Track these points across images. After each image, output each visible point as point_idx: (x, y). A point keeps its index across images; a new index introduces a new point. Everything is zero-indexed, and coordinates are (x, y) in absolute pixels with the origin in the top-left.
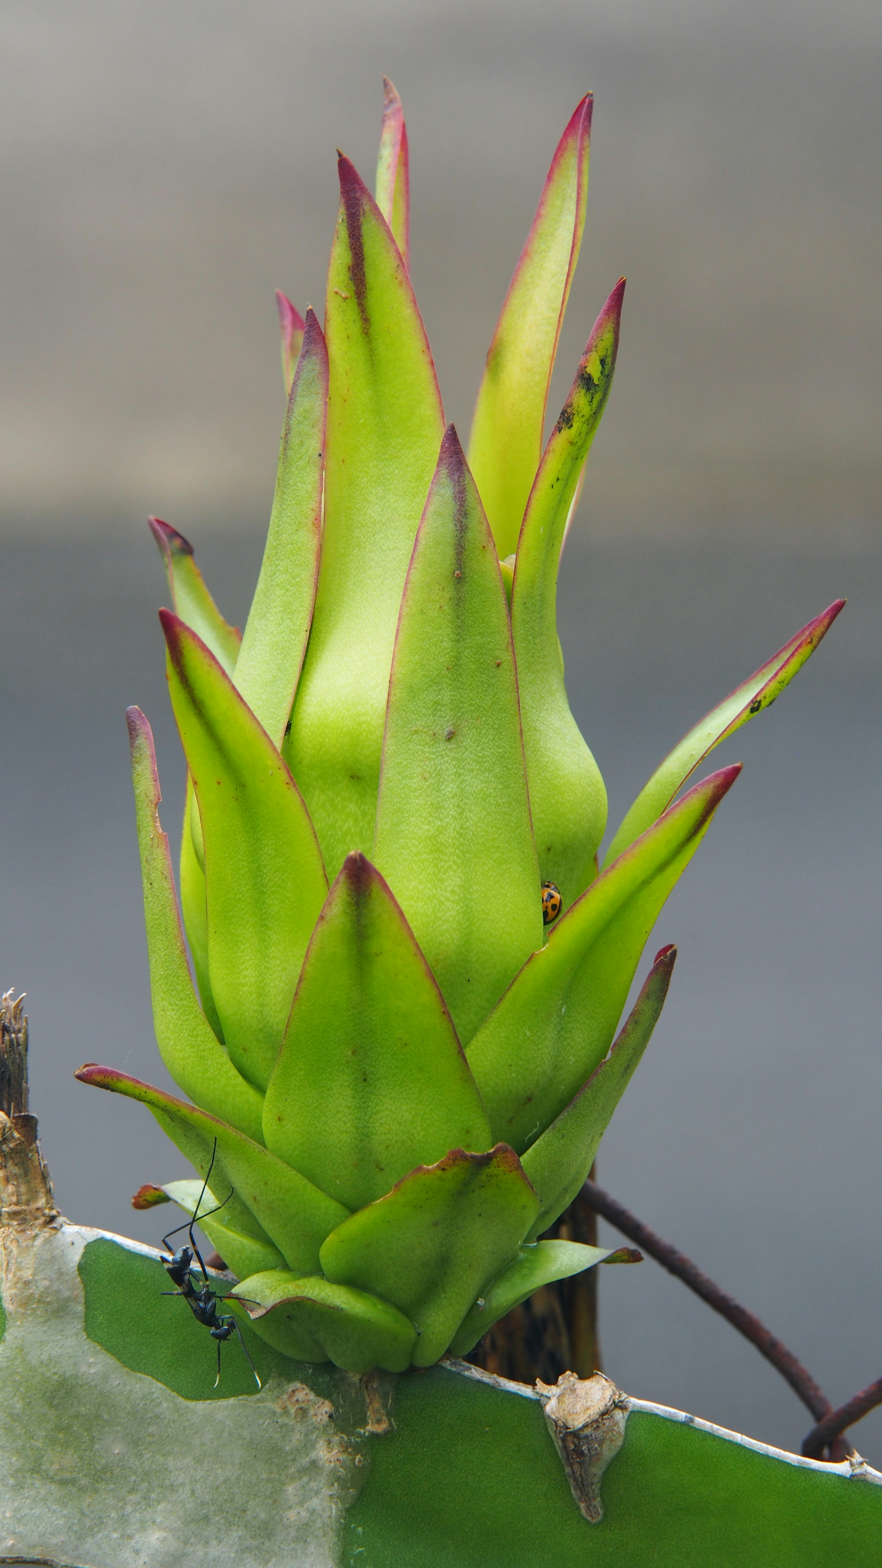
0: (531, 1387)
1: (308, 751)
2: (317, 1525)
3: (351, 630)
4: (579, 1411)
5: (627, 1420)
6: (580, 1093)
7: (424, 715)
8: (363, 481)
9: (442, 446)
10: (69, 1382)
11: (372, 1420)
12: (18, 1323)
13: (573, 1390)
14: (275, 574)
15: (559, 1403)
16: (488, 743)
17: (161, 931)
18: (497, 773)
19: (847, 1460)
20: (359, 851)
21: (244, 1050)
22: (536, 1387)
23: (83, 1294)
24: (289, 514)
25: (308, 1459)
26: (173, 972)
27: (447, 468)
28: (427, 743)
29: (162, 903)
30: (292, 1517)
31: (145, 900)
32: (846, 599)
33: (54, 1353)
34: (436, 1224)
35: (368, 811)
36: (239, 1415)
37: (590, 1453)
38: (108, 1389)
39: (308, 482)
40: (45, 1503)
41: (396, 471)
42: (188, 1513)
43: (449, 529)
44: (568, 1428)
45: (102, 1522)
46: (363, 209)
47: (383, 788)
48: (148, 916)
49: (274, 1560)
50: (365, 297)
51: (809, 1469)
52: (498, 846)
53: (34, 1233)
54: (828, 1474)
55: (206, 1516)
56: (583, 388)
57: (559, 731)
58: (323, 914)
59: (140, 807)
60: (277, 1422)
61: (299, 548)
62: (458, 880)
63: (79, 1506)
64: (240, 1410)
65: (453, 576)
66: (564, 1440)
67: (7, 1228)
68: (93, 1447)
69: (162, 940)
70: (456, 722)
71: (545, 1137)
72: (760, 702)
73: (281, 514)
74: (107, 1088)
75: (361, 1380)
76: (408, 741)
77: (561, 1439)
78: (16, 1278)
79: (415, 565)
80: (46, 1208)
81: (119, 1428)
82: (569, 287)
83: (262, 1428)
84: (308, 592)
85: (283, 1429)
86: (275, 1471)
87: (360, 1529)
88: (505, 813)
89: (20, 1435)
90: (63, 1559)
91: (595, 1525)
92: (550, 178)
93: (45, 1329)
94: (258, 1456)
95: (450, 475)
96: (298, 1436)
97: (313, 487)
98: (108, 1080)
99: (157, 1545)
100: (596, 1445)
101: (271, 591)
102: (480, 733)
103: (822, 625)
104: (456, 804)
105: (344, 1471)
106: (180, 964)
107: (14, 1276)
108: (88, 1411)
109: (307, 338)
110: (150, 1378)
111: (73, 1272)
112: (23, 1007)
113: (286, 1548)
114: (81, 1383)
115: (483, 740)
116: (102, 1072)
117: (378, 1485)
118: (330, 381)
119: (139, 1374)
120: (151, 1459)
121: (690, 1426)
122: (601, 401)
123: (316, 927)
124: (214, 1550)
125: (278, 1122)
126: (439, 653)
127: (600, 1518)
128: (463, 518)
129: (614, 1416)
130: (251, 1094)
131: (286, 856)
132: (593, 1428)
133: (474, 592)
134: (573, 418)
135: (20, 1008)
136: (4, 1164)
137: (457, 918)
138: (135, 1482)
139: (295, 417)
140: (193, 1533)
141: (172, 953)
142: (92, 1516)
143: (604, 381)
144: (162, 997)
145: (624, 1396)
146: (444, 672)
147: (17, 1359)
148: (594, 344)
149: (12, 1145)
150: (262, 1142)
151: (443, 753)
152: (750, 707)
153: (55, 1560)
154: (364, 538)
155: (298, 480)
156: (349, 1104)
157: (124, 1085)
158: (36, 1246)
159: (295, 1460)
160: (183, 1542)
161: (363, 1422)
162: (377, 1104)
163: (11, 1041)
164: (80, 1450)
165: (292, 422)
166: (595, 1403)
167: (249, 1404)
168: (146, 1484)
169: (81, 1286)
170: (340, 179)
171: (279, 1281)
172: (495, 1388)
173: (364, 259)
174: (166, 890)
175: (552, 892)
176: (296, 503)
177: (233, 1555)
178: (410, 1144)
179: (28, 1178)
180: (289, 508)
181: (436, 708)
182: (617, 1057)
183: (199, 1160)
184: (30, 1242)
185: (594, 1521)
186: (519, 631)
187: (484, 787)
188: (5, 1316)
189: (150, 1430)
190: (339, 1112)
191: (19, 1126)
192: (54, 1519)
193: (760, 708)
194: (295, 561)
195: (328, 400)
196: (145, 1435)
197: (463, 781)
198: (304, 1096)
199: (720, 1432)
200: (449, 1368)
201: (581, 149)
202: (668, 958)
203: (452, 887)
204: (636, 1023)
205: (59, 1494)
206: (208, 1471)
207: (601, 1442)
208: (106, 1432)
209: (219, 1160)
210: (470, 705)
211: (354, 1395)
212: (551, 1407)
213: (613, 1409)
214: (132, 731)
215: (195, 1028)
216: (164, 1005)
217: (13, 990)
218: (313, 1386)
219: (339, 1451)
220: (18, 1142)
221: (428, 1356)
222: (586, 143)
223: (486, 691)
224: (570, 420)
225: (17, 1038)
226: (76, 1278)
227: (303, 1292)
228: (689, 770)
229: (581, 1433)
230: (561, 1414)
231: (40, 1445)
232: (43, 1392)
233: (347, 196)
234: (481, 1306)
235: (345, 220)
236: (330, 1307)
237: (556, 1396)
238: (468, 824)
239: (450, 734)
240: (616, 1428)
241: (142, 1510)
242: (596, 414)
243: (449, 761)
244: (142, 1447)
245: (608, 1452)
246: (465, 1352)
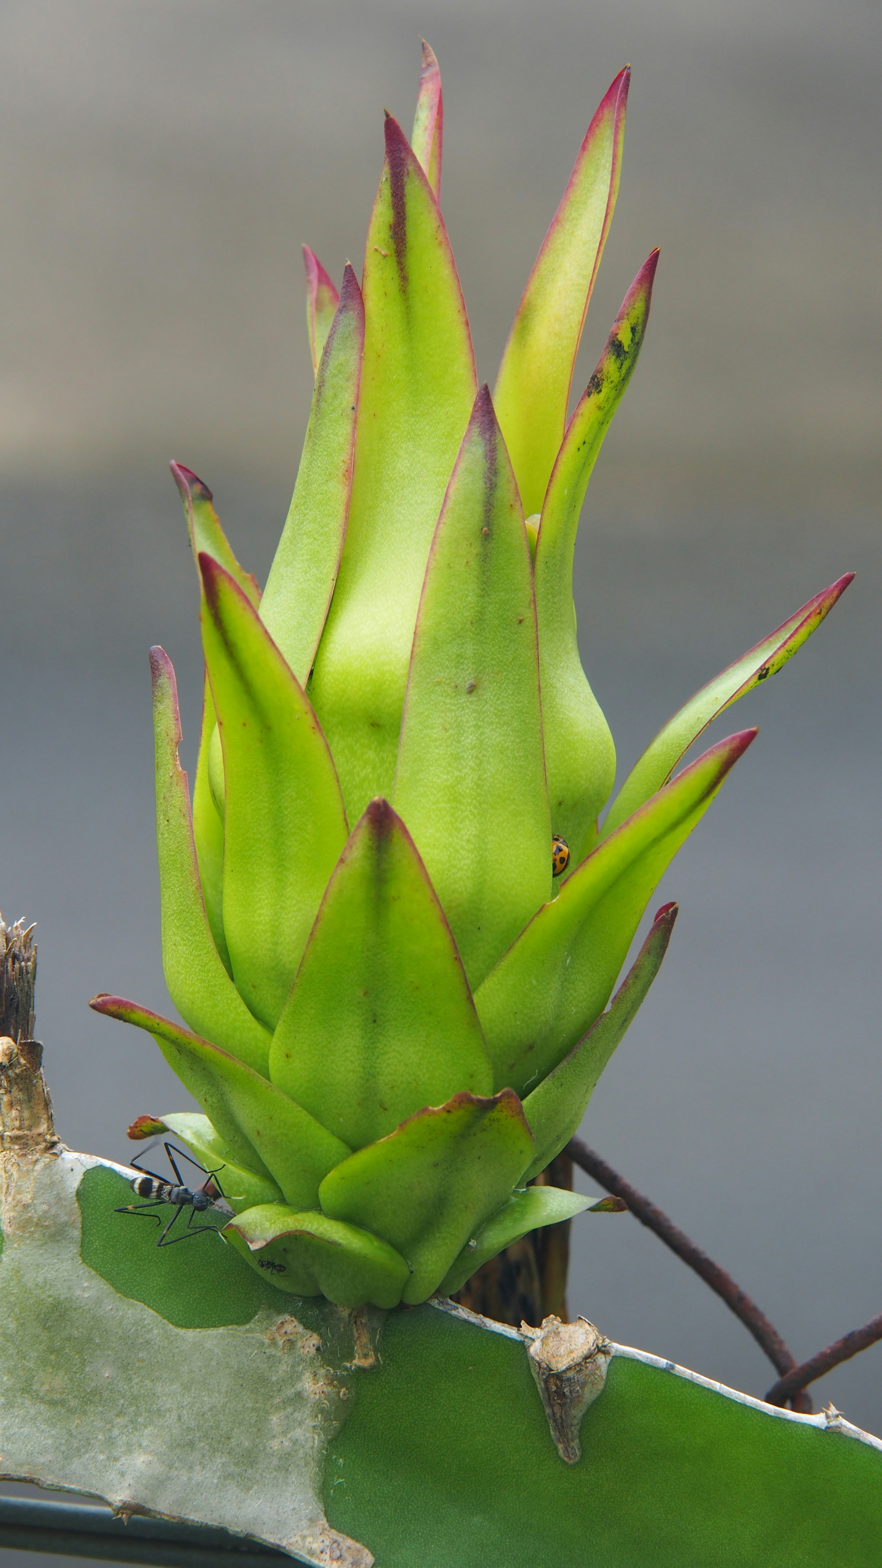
0: (516, 1329)
1: (330, 697)
2: (299, 1455)
3: (377, 581)
4: (562, 1354)
5: (609, 1365)
6: (580, 1044)
7: (447, 667)
8: (393, 435)
9: (475, 405)
10: (64, 1305)
11: (358, 1354)
12: (16, 1245)
13: (557, 1333)
14: (303, 523)
15: (543, 1345)
16: (507, 697)
17: (176, 867)
18: (515, 727)
19: (823, 1412)
20: (383, 797)
21: (254, 987)
22: (521, 1329)
23: (80, 1219)
24: (319, 465)
25: (293, 1390)
26: (187, 908)
27: (479, 427)
28: (448, 695)
29: (179, 840)
30: (275, 1446)
31: (160, 836)
32: (855, 573)
33: (50, 1276)
34: (436, 1165)
35: (387, 758)
36: (227, 1345)
37: (572, 1395)
38: (101, 1313)
39: (340, 434)
40: (34, 1423)
41: (427, 428)
42: (173, 1438)
43: (479, 487)
44: (553, 1370)
45: (89, 1444)
46: (407, 170)
47: (404, 737)
48: (163, 852)
49: (255, 1487)
50: (405, 256)
51: (785, 1420)
52: (514, 798)
53: (35, 1158)
54: (804, 1425)
55: (191, 1442)
56: (614, 354)
57: (574, 689)
58: (343, 858)
59: (160, 744)
60: (264, 1353)
61: (329, 498)
62: (474, 829)
63: (67, 1427)
64: (229, 1340)
65: (481, 533)
66: (546, 1382)
67: (8, 1152)
68: (83, 1370)
69: (176, 876)
70: (478, 676)
71: (545, 1084)
72: (768, 669)
73: (311, 464)
74: (120, 1019)
75: (350, 1315)
76: (430, 692)
77: (544, 1381)
78: (15, 1202)
79: (444, 520)
80: (47, 1134)
81: (110, 1352)
82: (601, 255)
83: (250, 1358)
84: (335, 542)
85: (271, 1359)
86: (261, 1401)
87: (341, 1460)
88: (521, 766)
89: (12, 1355)
90: (50, 1478)
91: (571, 1466)
92: (584, 148)
93: (41, 1252)
94: (244, 1385)
95: (482, 433)
96: (284, 1367)
97: (345, 440)
98: (122, 1011)
99: (143, 1468)
100: (578, 1388)
101: (299, 540)
102: (500, 687)
103: (831, 597)
104: (475, 755)
105: (328, 1403)
106: (194, 901)
107: (14, 1199)
108: (80, 1334)
109: (344, 293)
110: (143, 1304)
111: (72, 1197)
112: (33, 936)
113: (268, 1476)
114: (74, 1306)
115: (503, 694)
116: (116, 1002)
117: (361, 1418)
118: (365, 337)
119: (132, 1300)
120: (140, 1384)
121: (670, 1373)
122: (629, 368)
123: (336, 870)
124: (198, 1476)
125: (286, 1059)
126: (464, 607)
127: (577, 1459)
128: (493, 476)
129: (596, 1360)
130: (259, 1031)
131: (308, 799)
132: (575, 1371)
133: (500, 549)
134: (602, 383)
135: (30, 937)
136: (9, 1089)
137: (471, 867)
138: (123, 1405)
139: (330, 370)
140: (178, 1458)
141: (187, 889)
142: (80, 1437)
143: (633, 348)
144: (174, 932)
145: (607, 1341)
146: (468, 626)
147: (13, 1280)
148: (626, 312)
149: (17, 1071)
150: (268, 1079)
151: (464, 705)
152: (759, 674)
153: (41, 1478)
154: (393, 491)
155: (331, 431)
156: (358, 1044)
157: (137, 1016)
158: (37, 1171)
159: (280, 1390)
160: (168, 1466)
161: (350, 1356)
162: (385, 1045)
163: (21, 968)
164: (70, 1372)
165: (326, 375)
166: (579, 1347)
167: (238, 1333)
168: (134, 1408)
169: (79, 1212)
170: (386, 138)
171: (279, 1214)
172: (481, 1328)
173: (406, 218)
174: (183, 827)
175: (561, 845)
176: (328, 455)
177: (216, 1481)
178: (415, 1085)
179: (31, 1104)
180: (320, 458)
181: (459, 660)
182: (617, 1009)
183: (202, 1093)
184: (31, 1167)
185: (571, 1462)
186: (541, 590)
187: (503, 740)
188: (3, 1238)
189: (140, 1355)
190: (347, 1051)
191: (25, 1053)
192: (42, 1438)
193: (768, 676)
194: (324, 510)
195: (363, 355)
196: (136, 1360)
197: (482, 734)
198: (313, 1035)
199: (699, 1380)
200: (437, 1307)
201: (618, 121)
202: (670, 916)
203: (467, 837)
204: (637, 977)
205: (49, 1414)
206: (194, 1398)
207: (583, 1385)
208: (97, 1356)
209: (224, 1093)
210: (492, 659)
211: (342, 1329)
212: (535, 1349)
213: (597, 1353)
214: (155, 670)
215: (206, 964)
216: (176, 939)
217: (24, 919)
218: (302, 1318)
219: (325, 1384)
220: (24, 1068)
221: (419, 1294)
222: (623, 115)
223: (508, 646)
224: (599, 385)
225: (27, 967)
226: (74, 1203)
227: (302, 1226)
228: (696, 733)
229: (564, 1375)
230: (545, 1356)
231: (32, 1366)
232: (36, 1313)
233: (392, 156)
234: (472, 1248)
235: (389, 179)
236: (329, 1242)
237: (540, 1339)
238: (486, 776)
239: (472, 686)
240: (598, 1372)
241: (129, 1433)
242: (624, 380)
243: (470, 714)
244: (132, 1372)
245: (589, 1395)
246: (453, 1292)
